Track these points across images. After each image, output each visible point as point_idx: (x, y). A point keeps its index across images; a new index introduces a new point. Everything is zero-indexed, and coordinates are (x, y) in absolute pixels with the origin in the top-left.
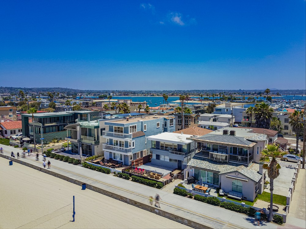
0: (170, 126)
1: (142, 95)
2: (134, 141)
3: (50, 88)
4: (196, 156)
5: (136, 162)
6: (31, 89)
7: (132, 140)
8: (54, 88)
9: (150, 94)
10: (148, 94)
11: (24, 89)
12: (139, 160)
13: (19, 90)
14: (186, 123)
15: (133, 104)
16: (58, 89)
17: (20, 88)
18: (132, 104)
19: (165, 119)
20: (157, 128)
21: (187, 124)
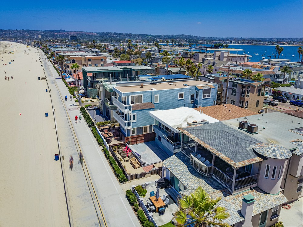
0: (203, 98)
1: (269, 44)
2: (136, 114)
3: (175, 35)
4: (182, 152)
5: (132, 138)
6: (158, 36)
7: (132, 113)
8: (179, 35)
9: (280, 42)
10: (277, 42)
11: (154, 36)
12: (138, 137)
13: (149, 37)
14: (243, 94)
15: (231, 56)
16: (182, 36)
17: (151, 35)
18: (229, 56)
19: (197, 88)
20: (179, 100)
21: (244, 96)
